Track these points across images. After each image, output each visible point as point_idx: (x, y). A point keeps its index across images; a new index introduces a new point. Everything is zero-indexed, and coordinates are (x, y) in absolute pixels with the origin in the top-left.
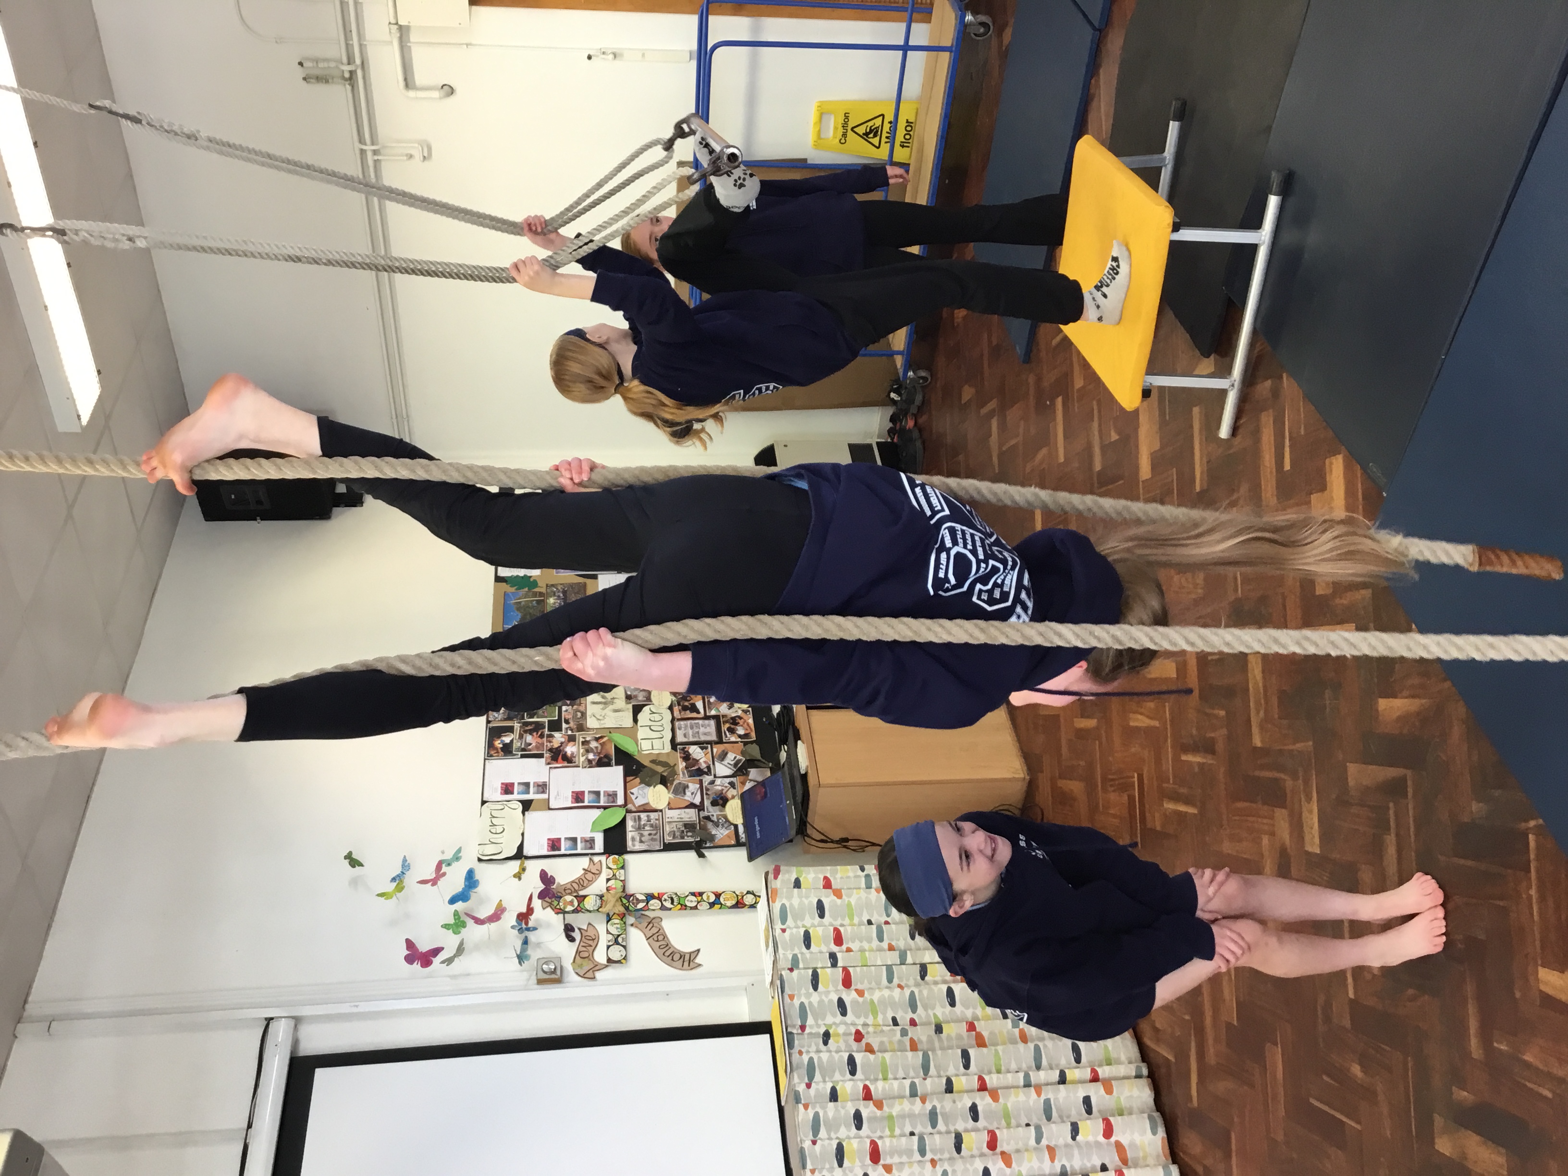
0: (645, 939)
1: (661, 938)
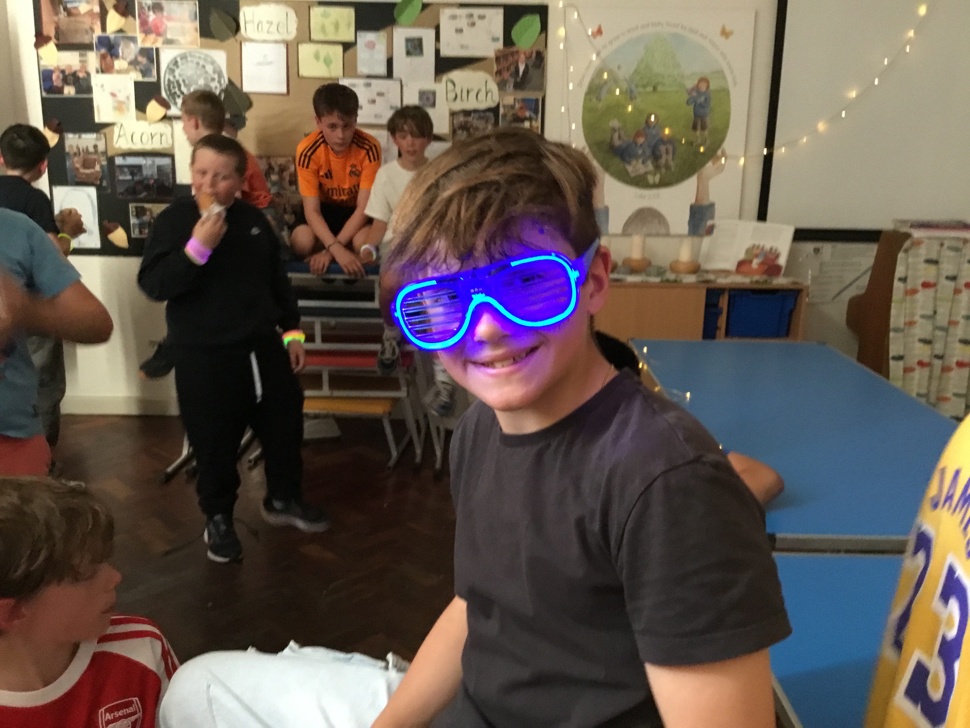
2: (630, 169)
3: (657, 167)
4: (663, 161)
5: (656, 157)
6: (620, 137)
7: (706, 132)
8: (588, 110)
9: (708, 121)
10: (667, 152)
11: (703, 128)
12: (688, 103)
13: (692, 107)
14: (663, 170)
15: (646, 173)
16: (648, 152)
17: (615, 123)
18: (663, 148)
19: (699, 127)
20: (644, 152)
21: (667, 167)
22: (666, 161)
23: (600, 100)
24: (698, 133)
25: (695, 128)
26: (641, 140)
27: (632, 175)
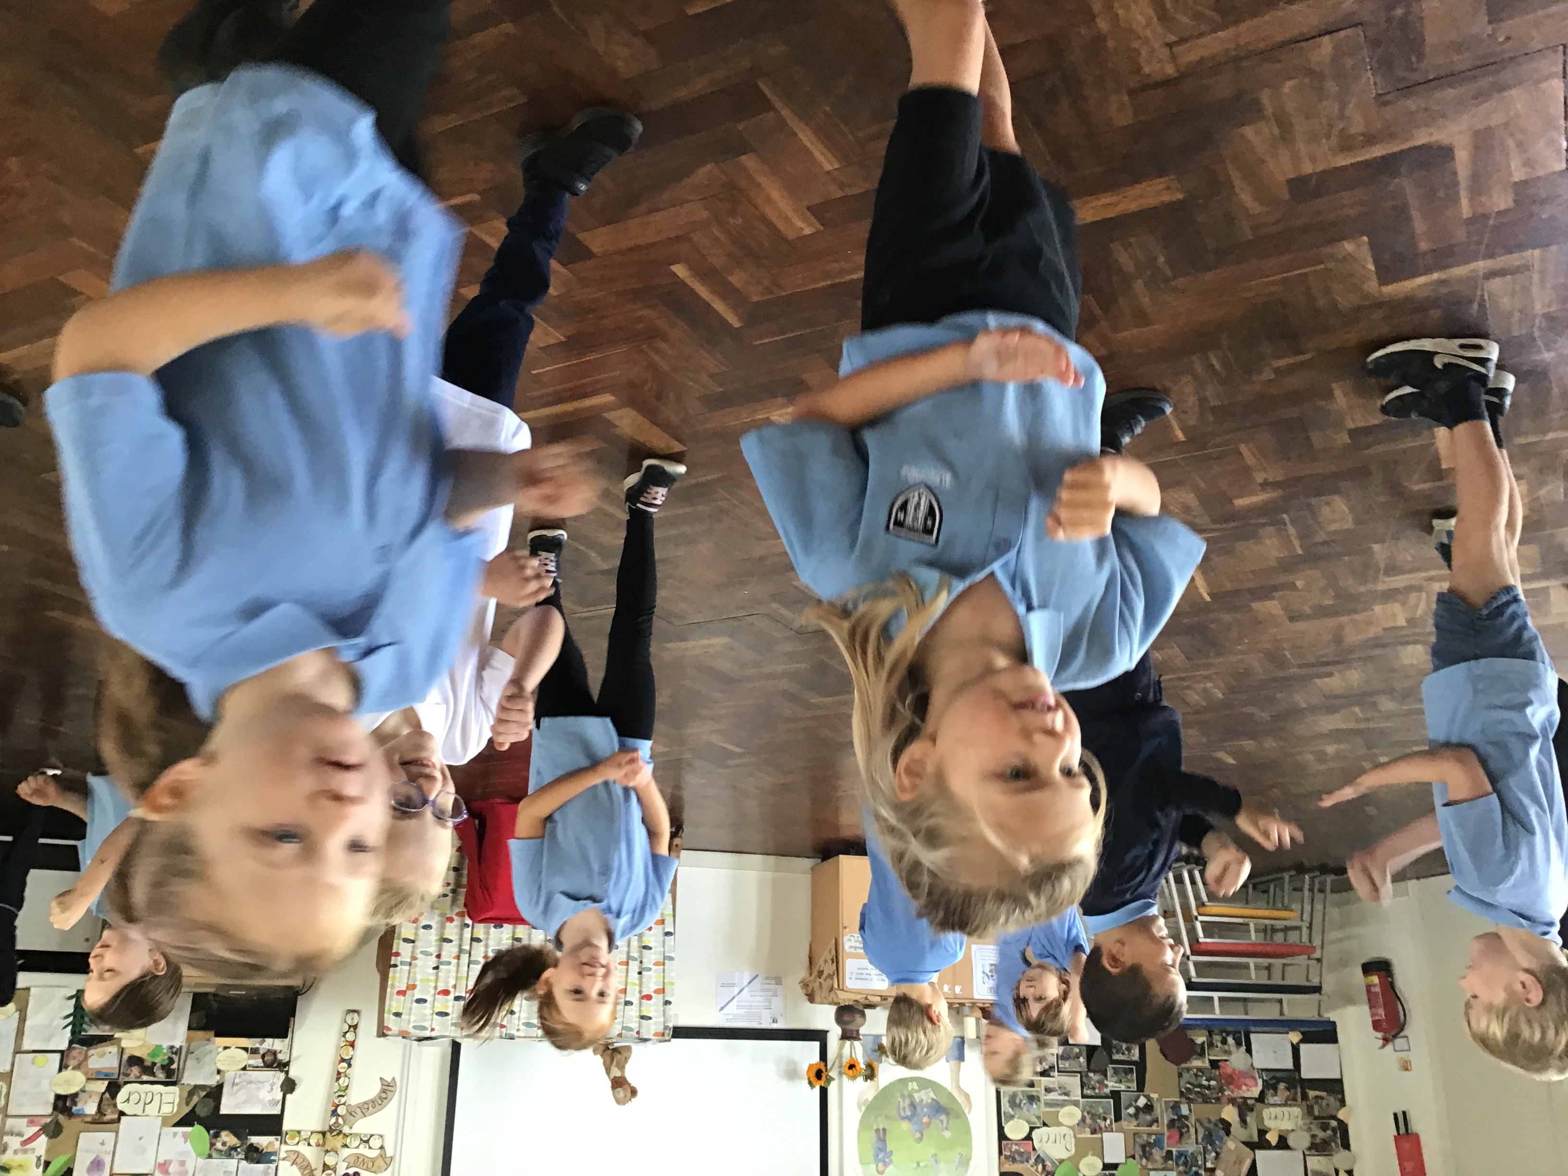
0: (365, 1119)
1: (366, 1106)
2: (932, 1095)
3: (911, 1096)
4: (907, 1102)
5: (913, 1105)
6: (942, 1122)
7: (875, 1128)
8: (968, 1144)
9: (873, 1135)
10: (904, 1109)
11: (877, 1131)
12: (891, 1152)
13: (888, 1150)
14: (906, 1093)
15: (918, 1091)
16: (919, 1109)
17: (947, 1134)
18: (909, 1113)
19: (881, 1131)
20: (922, 1110)
21: (903, 1097)
22: (904, 1101)
23: (960, 1154)
24: (881, 1127)
25: (884, 1130)
26: (925, 1120)
27: (930, 1089)
